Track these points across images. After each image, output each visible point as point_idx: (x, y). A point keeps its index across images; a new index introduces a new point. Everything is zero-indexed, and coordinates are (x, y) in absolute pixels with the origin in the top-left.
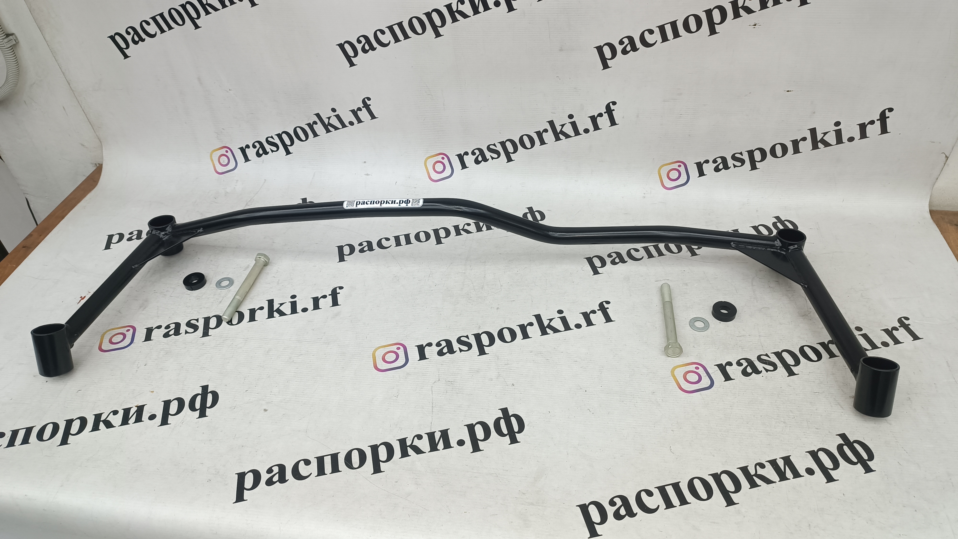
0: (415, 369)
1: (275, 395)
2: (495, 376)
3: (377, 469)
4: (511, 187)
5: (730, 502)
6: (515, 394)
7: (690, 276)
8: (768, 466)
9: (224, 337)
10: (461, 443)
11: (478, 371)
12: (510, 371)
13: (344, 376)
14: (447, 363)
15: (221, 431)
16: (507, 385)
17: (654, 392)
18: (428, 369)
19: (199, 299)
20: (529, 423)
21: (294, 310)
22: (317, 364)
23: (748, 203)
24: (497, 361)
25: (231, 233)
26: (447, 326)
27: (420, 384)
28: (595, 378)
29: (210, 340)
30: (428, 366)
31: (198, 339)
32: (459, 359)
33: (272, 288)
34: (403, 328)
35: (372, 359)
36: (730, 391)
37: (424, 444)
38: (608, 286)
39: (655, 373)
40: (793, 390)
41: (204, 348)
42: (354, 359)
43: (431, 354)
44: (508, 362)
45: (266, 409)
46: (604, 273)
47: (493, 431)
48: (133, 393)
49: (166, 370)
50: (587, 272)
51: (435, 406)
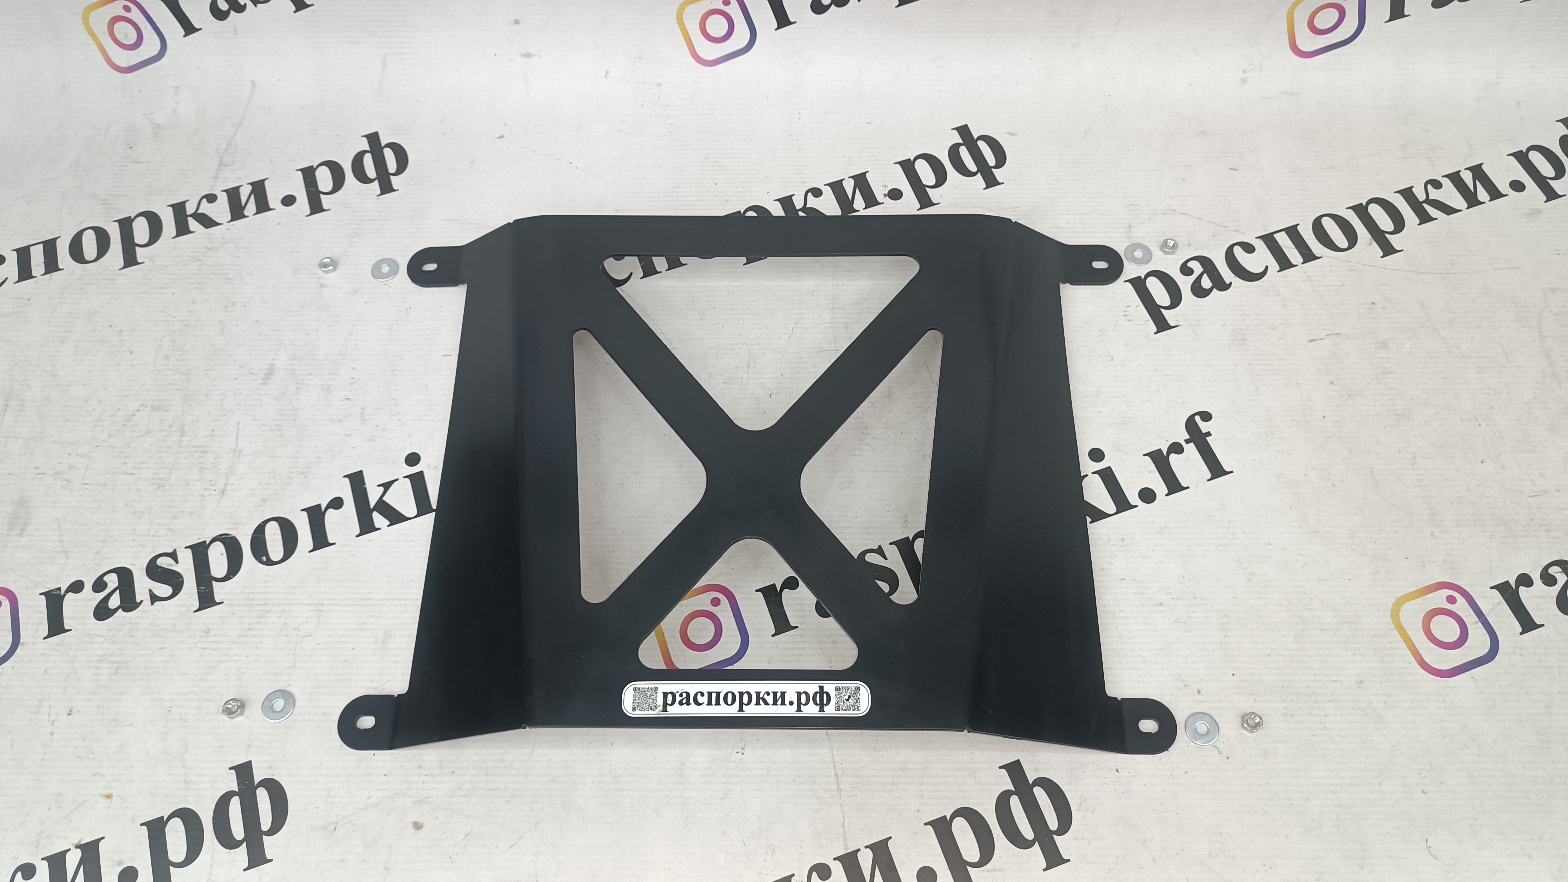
4: (907, 69)
9: (256, 605)
17: (1362, 681)
19: (162, 488)
25: (199, 263)
29: (221, 617)
36: (1540, 661)
39: (1353, 623)
45: (419, 821)
46: (1180, 324)
47: (998, 835)
48: (59, 807)
49: (128, 725)
50: (1140, 325)
51: (843, 773)
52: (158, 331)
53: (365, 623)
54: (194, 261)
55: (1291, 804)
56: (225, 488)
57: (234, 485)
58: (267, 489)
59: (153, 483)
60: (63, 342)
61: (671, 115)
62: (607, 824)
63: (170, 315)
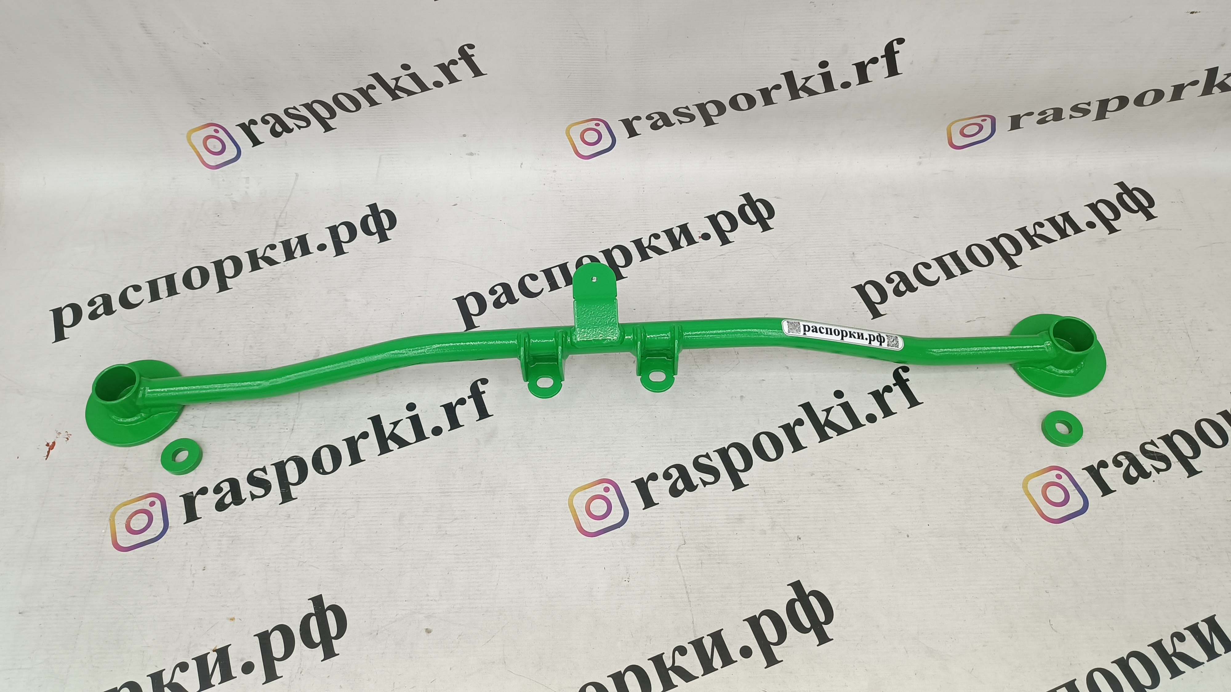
0: (642, 525)
1: (435, 600)
2: (769, 526)
4: (710, 159)
6: (805, 553)
9: (319, 499)
11: (740, 519)
12: (789, 514)
13: (536, 552)
14: (689, 509)
15: (369, 680)
16: (790, 540)
18: (663, 525)
19: (254, 428)
20: (837, 604)
22: (486, 534)
24: (764, 497)
25: (268, 288)
26: (671, 439)
27: (658, 553)
28: (916, 511)
29: (297, 507)
30: (661, 519)
31: (277, 508)
32: (706, 500)
34: (603, 450)
35: (571, 513)
36: (1114, 512)
39: (1000, 492)
40: (1200, 500)
41: (293, 525)
42: (543, 518)
44: (782, 496)
45: (429, 628)
46: (887, 313)
47: (788, 626)
48: (201, 627)
49: (242, 575)
50: (863, 314)
51: (691, 591)
52: (244, 331)
53: (387, 508)
54: (264, 287)
55: (966, 601)
56: (293, 427)
57: (299, 425)
58: (320, 427)
59: (248, 426)
60: (183, 339)
61: (563, 190)
62: (546, 626)
63: (251, 321)
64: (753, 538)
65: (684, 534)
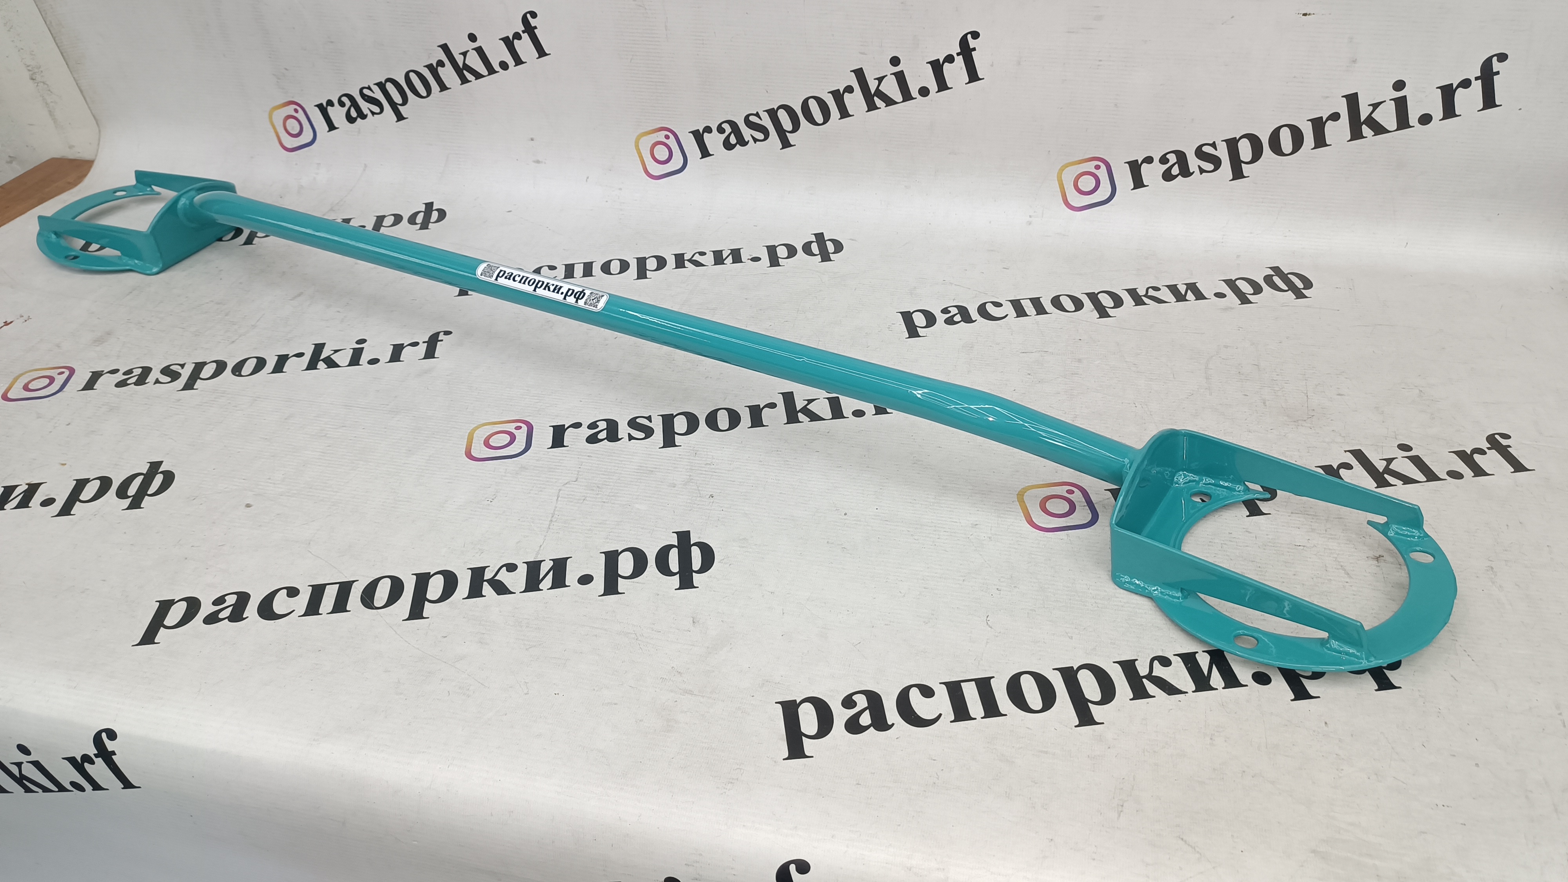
0: (537, 460)
1: (274, 484)
2: (683, 481)
3: (416, 613)
5: (1085, 718)
7: (1090, 348)
8: (1178, 665)
10: (585, 580)
11: (652, 471)
12: (712, 475)
13: (408, 464)
14: (600, 454)
15: (157, 533)
16: (700, 497)
18: (562, 463)
20: (723, 558)
21: (355, 360)
22: (365, 442)
23: (1222, 242)
24: (692, 458)
26: (617, 400)
27: (540, 484)
28: (868, 495)
30: (564, 458)
32: (624, 451)
33: (329, 327)
34: (537, 398)
35: (466, 440)
37: (516, 580)
38: (930, 356)
40: (1255, 539)
42: (435, 439)
43: (574, 440)
44: (714, 460)
64: (657, 488)
65: (580, 473)
